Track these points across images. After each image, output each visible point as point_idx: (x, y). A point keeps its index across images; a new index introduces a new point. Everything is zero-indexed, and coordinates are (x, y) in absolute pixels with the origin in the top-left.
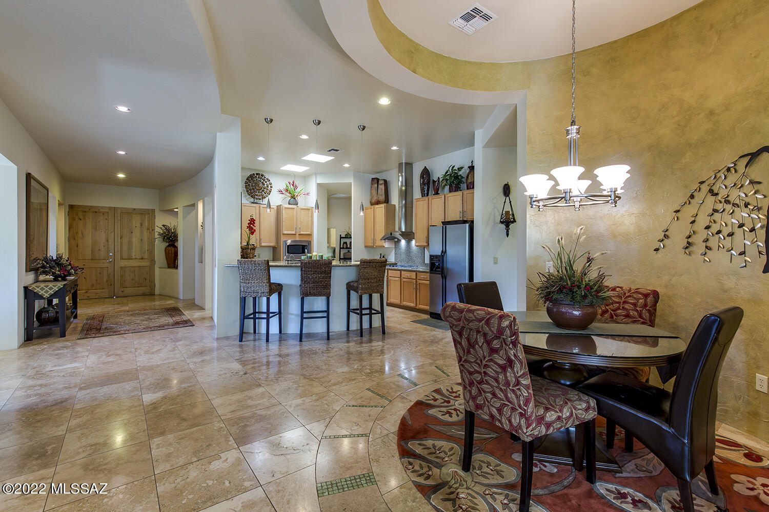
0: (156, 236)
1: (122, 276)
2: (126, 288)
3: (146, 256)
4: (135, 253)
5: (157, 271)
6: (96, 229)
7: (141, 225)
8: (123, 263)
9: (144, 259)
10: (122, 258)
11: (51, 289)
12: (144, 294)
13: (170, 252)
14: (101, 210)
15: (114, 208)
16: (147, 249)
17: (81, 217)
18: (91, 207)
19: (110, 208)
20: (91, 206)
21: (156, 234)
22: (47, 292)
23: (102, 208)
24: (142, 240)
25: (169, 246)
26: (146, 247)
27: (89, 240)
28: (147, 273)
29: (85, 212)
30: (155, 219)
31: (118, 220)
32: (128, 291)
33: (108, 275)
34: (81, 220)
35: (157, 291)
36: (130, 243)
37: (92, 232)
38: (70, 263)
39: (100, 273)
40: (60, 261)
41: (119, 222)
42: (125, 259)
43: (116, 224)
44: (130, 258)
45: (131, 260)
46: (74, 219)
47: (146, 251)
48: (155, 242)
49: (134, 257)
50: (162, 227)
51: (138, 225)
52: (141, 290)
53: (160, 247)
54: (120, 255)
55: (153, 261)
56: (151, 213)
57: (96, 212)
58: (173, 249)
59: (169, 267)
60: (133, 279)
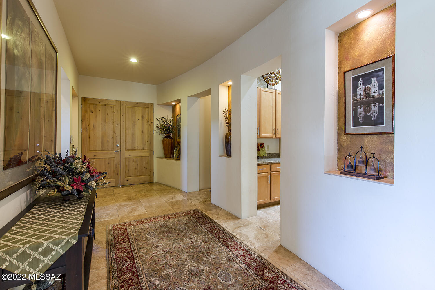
0: (155, 128)
1: (126, 166)
2: (130, 177)
3: (146, 147)
4: (138, 144)
5: (155, 160)
6: (105, 121)
7: (143, 118)
8: (128, 154)
9: (145, 149)
10: (127, 149)
11: (46, 252)
12: (145, 183)
13: (168, 143)
14: (110, 103)
15: (120, 101)
16: (147, 141)
17: (93, 110)
18: (101, 101)
19: (117, 101)
20: (101, 99)
21: (155, 126)
22: (36, 262)
23: (111, 101)
24: (143, 132)
25: (166, 137)
26: (146, 139)
27: (99, 132)
28: (147, 163)
29: (96, 104)
30: (153, 112)
31: (124, 113)
32: (132, 180)
33: (116, 165)
34: (92, 112)
35: (155, 180)
36: (133, 134)
37: (102, 124)
38: (88, 168)
39: (108, 163)
40: (72, 164)
41: (125, 114)
42: (129, 150)
43: (122, 116)
44: (133, 149)
45: (134, 151)
46: (86, 112)
47: (147, 142)
48: (153, 133)
49: (136, 148)
50: (159, 120)
51: (140, 118)
52: (142, 178)
53: (158, 138)
54: (125, 146)
55: (152, 151)
56: (149, 106)
57: (105, 105)
58: (170, 140)
59: (166, 157)
60: (135, 169)
